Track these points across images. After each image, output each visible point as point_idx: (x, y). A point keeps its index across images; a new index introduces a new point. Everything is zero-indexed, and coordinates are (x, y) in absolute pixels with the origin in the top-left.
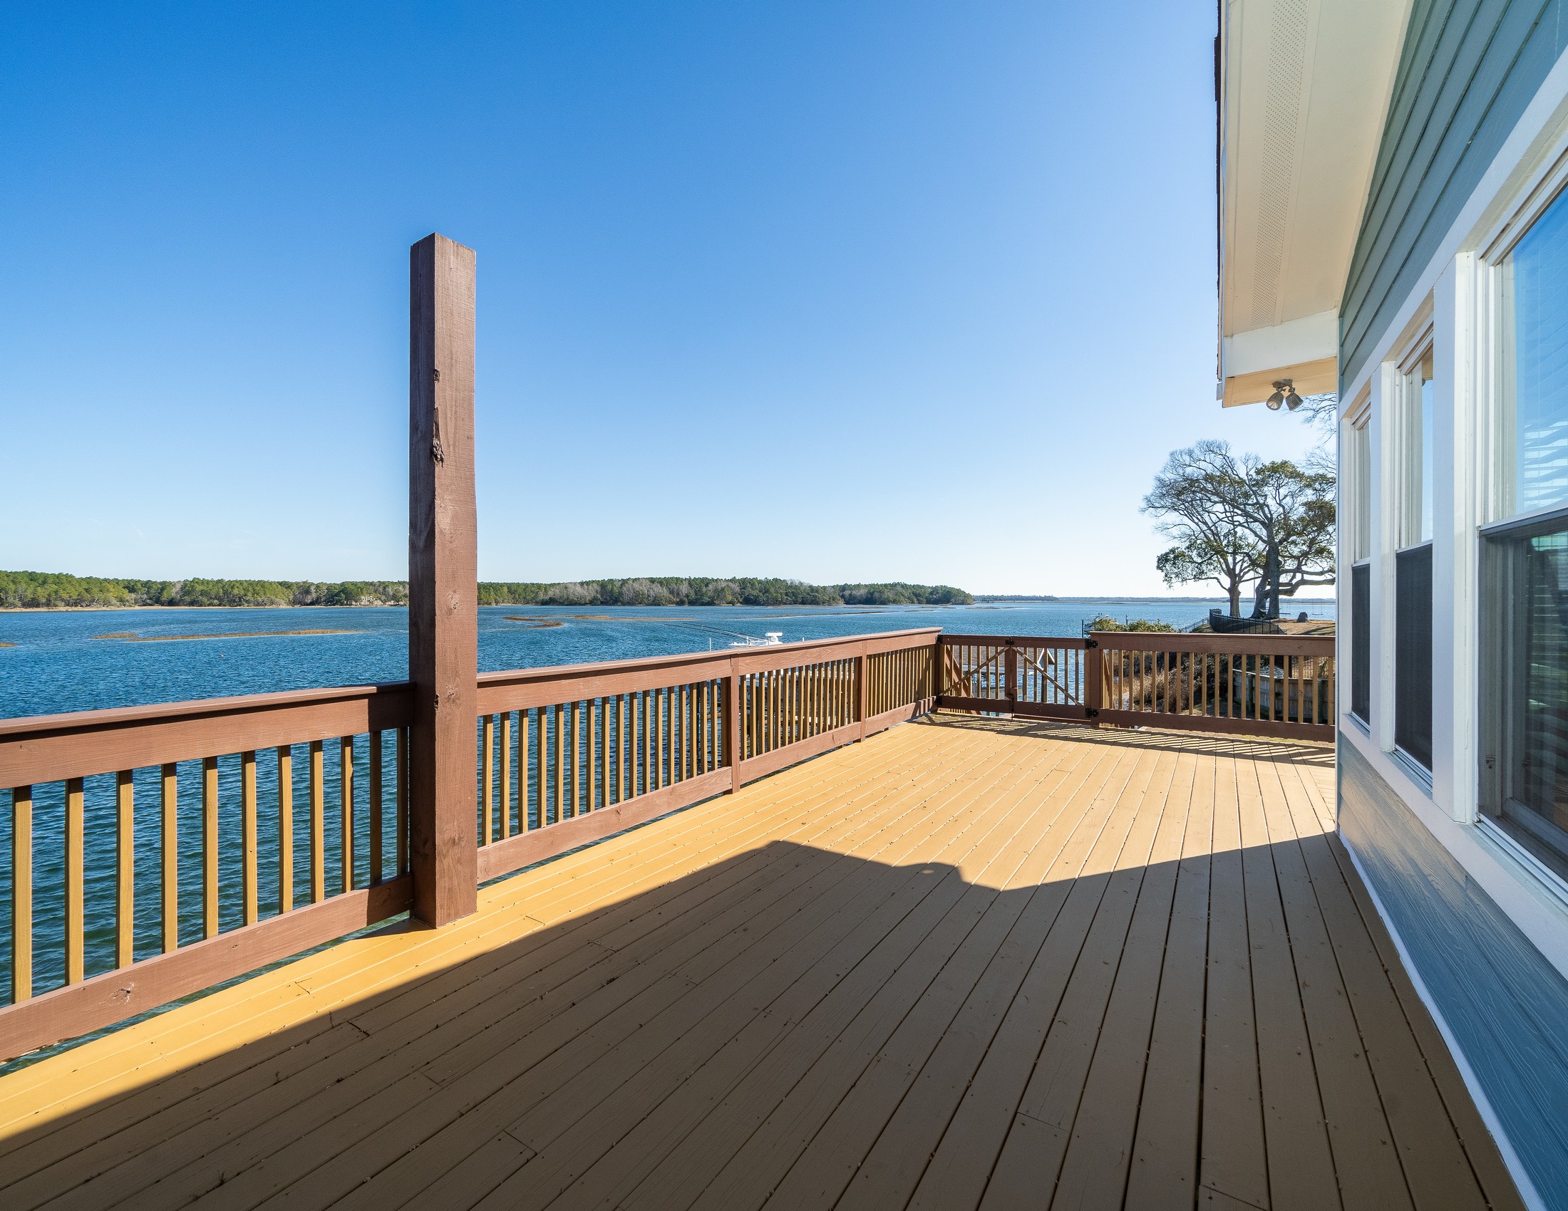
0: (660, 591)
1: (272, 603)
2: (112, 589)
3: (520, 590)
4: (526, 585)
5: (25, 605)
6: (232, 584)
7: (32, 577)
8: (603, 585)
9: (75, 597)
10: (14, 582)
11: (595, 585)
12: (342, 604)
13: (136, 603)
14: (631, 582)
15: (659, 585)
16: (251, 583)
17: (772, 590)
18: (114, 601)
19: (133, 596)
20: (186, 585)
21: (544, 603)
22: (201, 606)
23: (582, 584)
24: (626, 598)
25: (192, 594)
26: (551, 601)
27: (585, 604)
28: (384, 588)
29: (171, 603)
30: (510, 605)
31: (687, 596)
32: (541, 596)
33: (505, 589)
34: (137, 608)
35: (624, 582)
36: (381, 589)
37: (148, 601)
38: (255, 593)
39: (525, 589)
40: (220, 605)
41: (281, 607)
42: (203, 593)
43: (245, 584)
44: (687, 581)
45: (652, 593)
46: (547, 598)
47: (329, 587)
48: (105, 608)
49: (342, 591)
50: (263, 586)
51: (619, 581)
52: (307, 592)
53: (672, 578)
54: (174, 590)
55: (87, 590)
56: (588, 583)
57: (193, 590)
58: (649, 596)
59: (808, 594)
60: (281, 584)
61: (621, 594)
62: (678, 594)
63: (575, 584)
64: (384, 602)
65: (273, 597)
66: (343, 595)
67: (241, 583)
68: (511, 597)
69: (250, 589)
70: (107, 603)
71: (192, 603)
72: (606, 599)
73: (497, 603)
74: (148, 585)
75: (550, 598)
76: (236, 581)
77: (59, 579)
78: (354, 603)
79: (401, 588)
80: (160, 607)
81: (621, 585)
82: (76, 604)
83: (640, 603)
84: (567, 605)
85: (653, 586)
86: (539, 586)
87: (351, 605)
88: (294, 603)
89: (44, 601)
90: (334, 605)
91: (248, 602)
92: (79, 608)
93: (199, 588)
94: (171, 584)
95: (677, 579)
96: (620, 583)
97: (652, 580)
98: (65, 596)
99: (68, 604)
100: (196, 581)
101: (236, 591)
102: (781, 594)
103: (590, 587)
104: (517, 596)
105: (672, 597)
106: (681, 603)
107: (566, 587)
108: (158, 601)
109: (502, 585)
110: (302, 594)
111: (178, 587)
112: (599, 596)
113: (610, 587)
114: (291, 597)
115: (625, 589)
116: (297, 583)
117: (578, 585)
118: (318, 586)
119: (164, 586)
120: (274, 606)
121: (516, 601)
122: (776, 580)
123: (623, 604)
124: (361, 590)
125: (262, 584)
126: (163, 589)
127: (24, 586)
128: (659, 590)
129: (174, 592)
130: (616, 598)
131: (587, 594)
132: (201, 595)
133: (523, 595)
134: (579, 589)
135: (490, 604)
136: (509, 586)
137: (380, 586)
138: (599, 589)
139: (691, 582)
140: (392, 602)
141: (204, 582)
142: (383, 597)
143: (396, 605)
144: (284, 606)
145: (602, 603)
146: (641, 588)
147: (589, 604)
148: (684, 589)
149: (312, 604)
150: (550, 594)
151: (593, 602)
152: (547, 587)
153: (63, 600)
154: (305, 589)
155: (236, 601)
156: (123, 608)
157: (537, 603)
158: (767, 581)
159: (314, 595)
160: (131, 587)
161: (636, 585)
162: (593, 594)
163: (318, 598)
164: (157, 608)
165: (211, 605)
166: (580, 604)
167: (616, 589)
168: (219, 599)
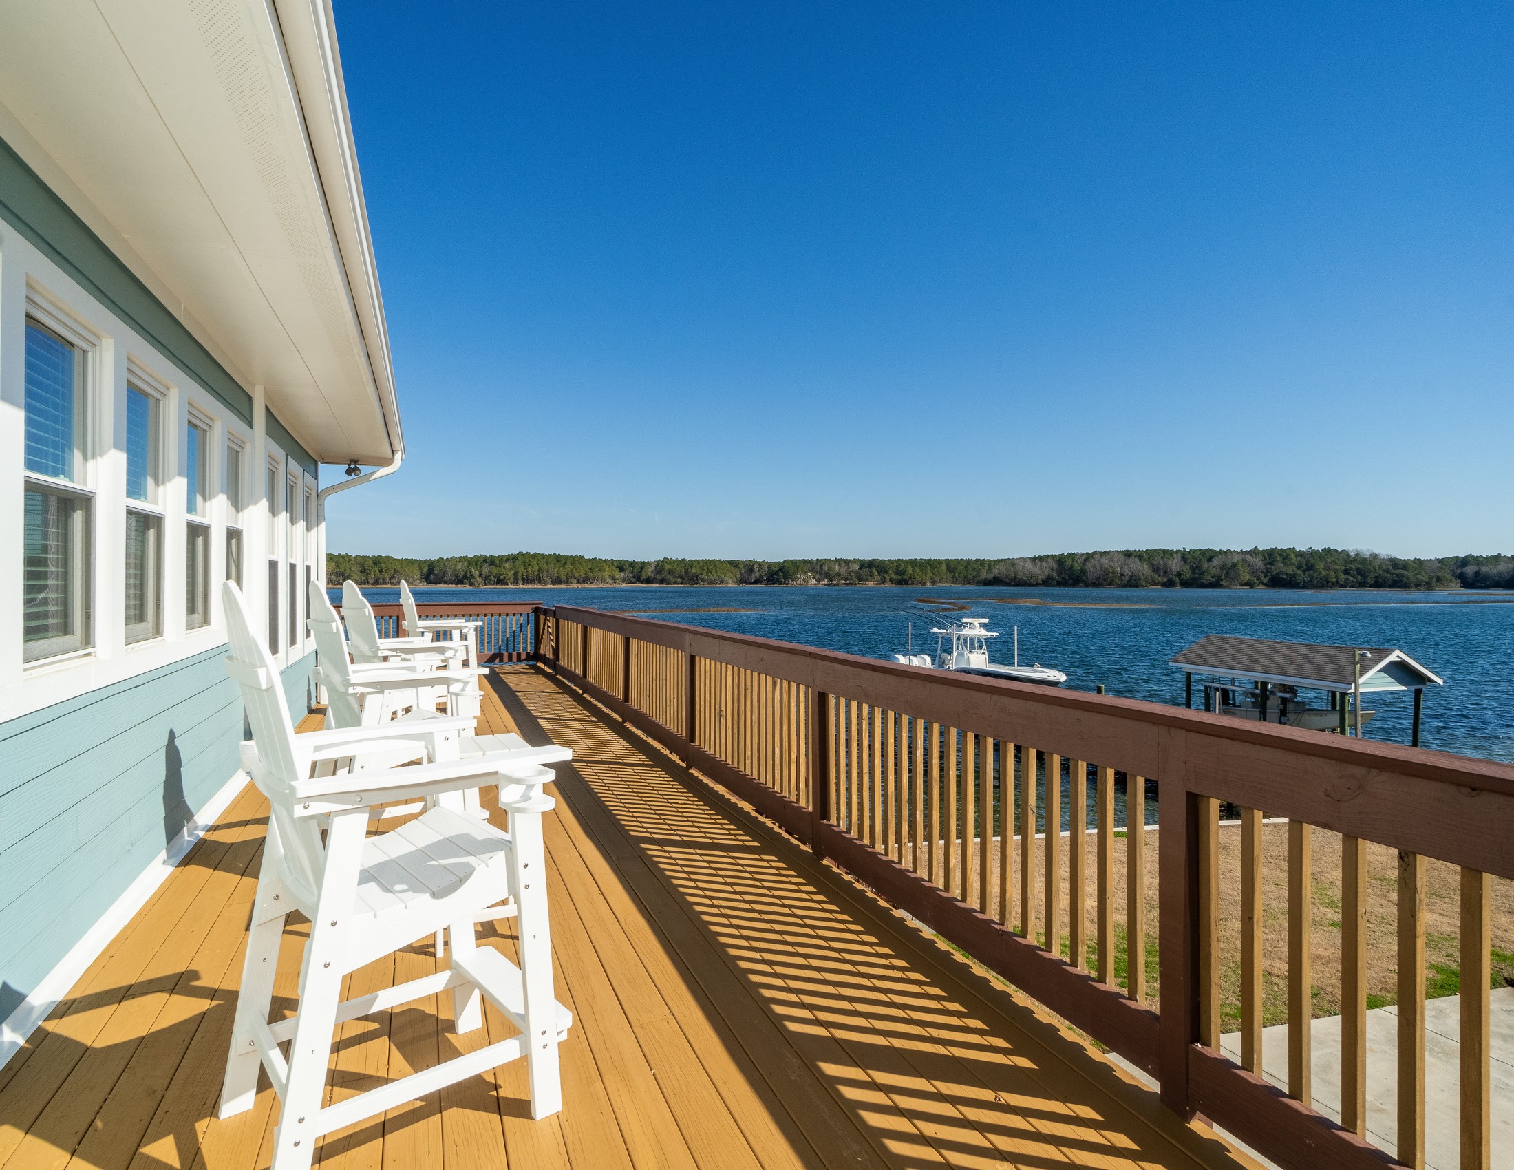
0: (1139, 567)
1: (722, 582)
2: (607, 569)
3: (960, 568)
4: (968, 562)
5: (554, 582)
6: (692, 563)
7: (558, 558)
8: (1060, 560)
9: (583, 576)
10: (547, 563)
11: (1050, 560)
12: (780, 583)
13: (623, 581)
14: (1098, 556)
15: (1137, 560)
16: (706, 562)
17: (1320, 566)
18: (608, 580)
19: (622, 574)
20: (658, 565)
21: (987, 583)
22: (668, 584)
23: (1035, 559)
24: (1091, 577)
25: (664, 572)
26: (996, 581)
27: (1037, 585)
28: (821, 566)
29: (648, 581)
30: (947, 585)
31: (1179, 575)
32: (984, 575)
33: (944, 567)
34: (624, 585)
35: (1089, 556)
36: (818, 567)
37: (632, 579)
38: (709, 572)
39: (966, 567)
40: (682, 584)
41: (729, 585)
42: (671, 572)
43: (701, 563)
44: (1179, 555)
45: (1127, 571)
46: (990, 577)
47: (770, 565)
48: (602, 586)
49: (781, 570)
50: (715, 565)
51: (1083, 554)
52: (751, 570)
53: (1156, 551)
54: (650, 569)
55: (590, 569)
56: (1041, 559)
57: (663, 569)
58: (1122, 575)
59: (1388, 572)
60: (730, 562)
61: (1083, 572)
62: (1166, 572)
63: (1024, 560)
64: (818, 581)
65: (722, 576)
66: (781, 574)
67: (697, 561)
68: (950, 575)
69: (705, 568)
70: (603, 581)
71: (662, 582)
72: (1064, 578)
73: (933, 582)
74: (632, 564)
75: (994, 578)
76: (695, 561)
77: (577, 560)
78: (791, 582)
79: (837, 568)
80: (640, 585)
81: (1085, 560)
82: (584, 582)
83: (1110, 584)
84: (1014, 586)
85: (1129, 561)
86: (981, 562)
87: (788, 584)
88: (741, 581)
89: (564, 579)
90: (773, 584)
91: (703, 580)
92: (585, 586)
93: (667, 567)
94: (648, 563)
95: (1165, 551)
96: (1083, 558)
97: (1128, 554)
98: (577, 575)
99: (578, 582)
100: (666, 560)
101: (694, 570)
102: (1336, 571)
103: (1044, 564)
104: (957, 575)
105: (1156, 576)
106: (1169, 584)
107: (1012, 563)
108: (639, 579)
109: (939, 562)
110: (749, 572)
111: (654, 566)
112: (1055, 575)
113: (1069, 563)
114: (738, 576)
115: (1089, 565)
116: (743, 562)
117: (1029, 561)
118: (760, 564)
119: (643, 565)
120: (724, 585)
121: (955, 581)
122: (1328, 551)
123: (1087, 585)
124: (798, 568)
125: (714, 562)
126: (642, 568)
127: (553, 566)
128: (1135, 566)
129: (649, 571)
130: (1077, 577)
131: (1039, 572)
132: (669, 574)
133: (964, 572)
134: (1029, 565)
135: (924, 584)
137: (817, 563)
138: (1055, 565)
139: (1184, 556)
140: (825, 582)
141: (671, 562)
142: (817, 576)
143: (830, 584)
144: (731, 585)
145: (1059, 584)
146: (1112, 564)
147: (1042, 584)
148: (1175, 565)
149: (756, 582)
150: (995, 572)
151: (1047, 582)
152: (991, 564)
153: (575, 578)
154: (749, 567)
155: (694, 579)
156: (614, 585)
157: (979, 583)
158: (1312, 553)
159: (757, 574)
160: (621, 566)
161: (1104, 561)
162: (1047, 572)
163: (761, 577)
164: (638, 585)
165: (675, 583)
166: (1031, 585)
167: (1076, 566)
168: (681, 577)
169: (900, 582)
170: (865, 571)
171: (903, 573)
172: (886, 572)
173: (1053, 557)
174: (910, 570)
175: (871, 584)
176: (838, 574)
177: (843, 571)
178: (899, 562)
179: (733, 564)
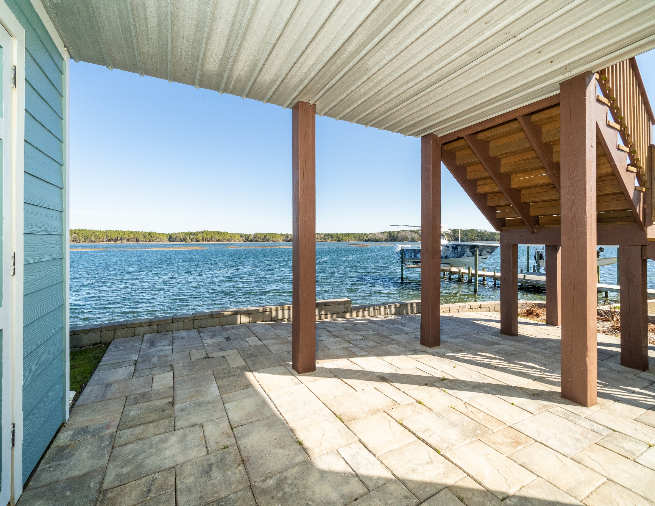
1: (278, 241)
2: (236, 236)
3: (357, 236)
4: (360, 234)
5: (217, 241)
6: (267, 235)
7: (219, 233)
8: (390, 233)
9: (228, 239)
10: (214, 234)
13: (242, 241)
14: (402, 232)
16: (272, 234)
17: (470, 234)
18: (237, 240)
19: (242, 238)
20: (255, 235)
21: (366, 241)
22: (258, 242)
23: (381, 233)
24: (399, 239)
25: (257, 238)
26: (369, 240)
27: (383, 241)
29: (251, 241)
30: (353, 241)
32: (365, 238)
33: (352, 236)
34: (243, 242)
37: (245, 240)
38: (273, 237)
39: (359, 236)
40: (263, 241)
42: (259, 238)
45: (411, 236)
46: (367, 239)
48: (235, 242)
51: (397, 231)
52: (288, 237)
55: (230, 236)
56: (383, 233)
59: (490, 236)
60: (280, 234)
61: (397, 237)
65: (278, 239)
67: (269, 234)
68: (354, 238)
69: (271, 236)
71: (256, 241)
73: (349, 241)
74: (245, 235)
77: (225, 233)
81: (398, 233)
82: (228, 241)
83: (406, 241)
84: (375, 242)
86: (365, 234)
88: (284, 241)
89: (221, 240)
91: (271, 240)
93: (258, 236)
94: (252, 235)
97: (411, 231)
98: (226, 238)
99: (226, 241)
100: (257, 234)
101: (268, 237)
102: (474, 236)
103: (385, 234)
104: (356, 238)
107: (375, 234)
108: (248, 240)
109: (351, 234)
111: (253, 236)
112: (388, 238)
113: (393, 234)
115: (399, 235)
116: (285, 234)
119: (249, 235)
121: (356, 240)
122: (472, 230)
123: (398, 241)
125: (275, 234)
126: (249, 236)
127: (217, 235)
129: (252, 237)
130: (395, 239)
131: (383, 237)
133: (359, 238)
134: (380, 235)
136: (353, 234)
138: (388, 235)
141: (259, 234)
144: (281, 242)
145: (389, 241)
146: (406, 234)
149: (289, 241)
150: (369, 237)
151: (386, 240)
152: (367, 235)
155: (268, 240)
156: (239, 242)
157: (364, 241)
158: (467, 231)
159: (289, 238)
160: (241, 235)
161: (404, 233)
162: (386, 237)
163: (291, 239)
164: (248, 242)
165: (261, 241)
166: (381, 241)
167: (395, 235)
168: (263, 239)
169: (338, 241)
170: (326, 237)
171: (339, 238)
172: (334, 237)
173: (388, 232)
174: (341, 237)
175: (328, 241)
176: (318, 238)
177: (319, 237)
178: (337, 234)
179: (281, 235)
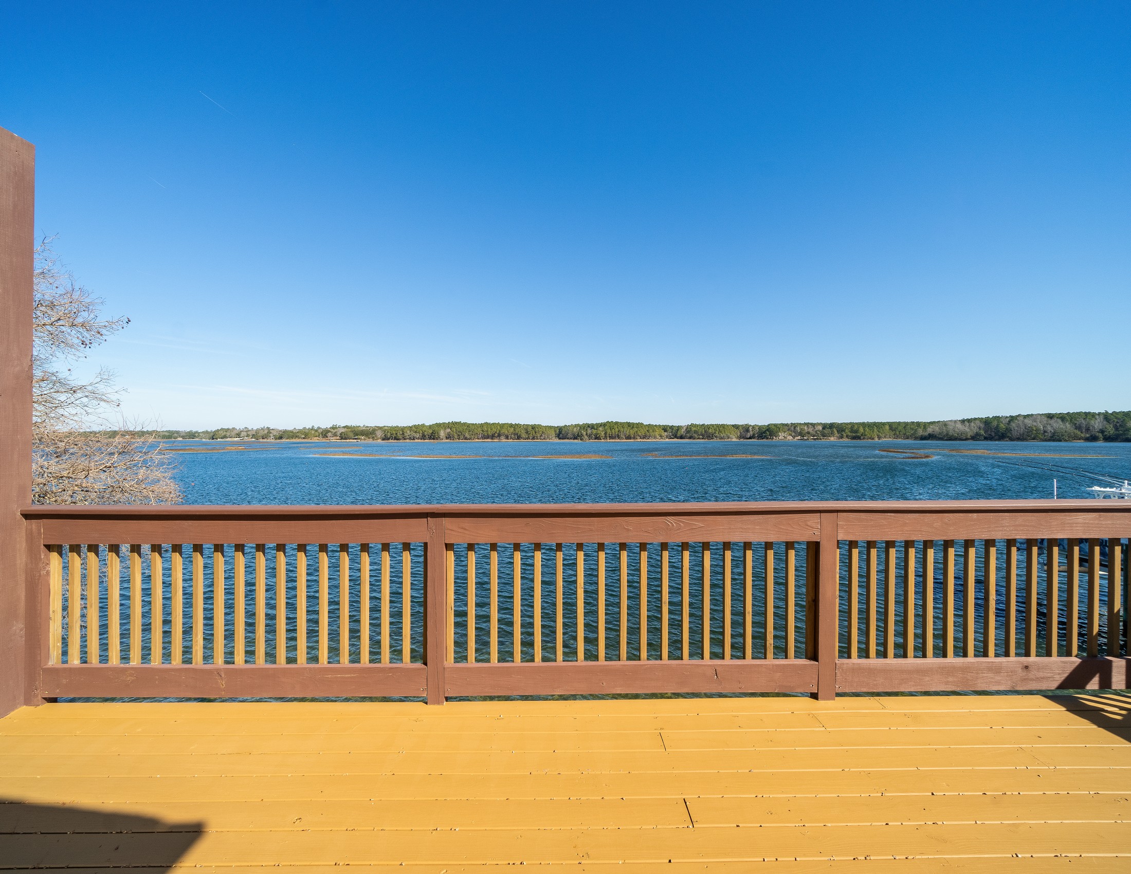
0: (1062, 426)
1: (729, 438)
2: (657, 430)
3: (901, 428)
4: (906, 424)
5: (627, 438)
6: (709, 427)
7: (629, 424)
8: (987, 422)
9: (643, 434)
10: (623, 428)
11: (978, 422)
12: (767, 439)
13: (667, 437)
14: (1022, 418)
15: (1059, 421)
16: (718, 426)
18: (658, 436)
19: (666, 433)
20: (688, 427)
21: (923, 438)
22: (694, 439)
23: (963, 421)
24: (1015, 434)
25: (691, 432)
26: (931, 437)
27: (966, 439)
28: (795, 428)
29: (682, 437)
30: (890, 439)
31: (1102, 431)
32: (920, 432)
33: (887, 427)
34: (667, 440)
35: (1012, 419)
36: (792, 428)
37: (672, 436)
38: (720, 431)
39: (905, 427)
40: (702, 439)
41: (733, 440)
42: (695, 432)
43: (715, 426)
44: (1102, 417)
45: (1049, 428)
46: (926, 434)
47: (760, 427)
48: (654, 440)
49: (767, 430)
50: (723, 428)
51: (1007, 417)
52: (748, 431)
53: (1079, 414)
54: (683, 431)
55: (647, 431)
56: (969, 421)
57: (691, 430)
58: (1045, 432)
60: (733, 426)
61: (1008, 430)
62: (1088, 430)
63: (955, 422)
64: (794, 437)
65: (729, 434)
66: (768, 432)
67: (713, 425)
68: (892, 433)
69: (717, 429)
70: (655, 438)
71: (690, 438)
72: (990, 435)
73: (879, 438)
74: (672, 427)
75: (929, 434)
76: (711, 425)
77: (639, 425)
78: (774, 438)
79: (806, 428)
80: (677, 440)
81: (1009, 421)
82: (644, 438)
83: (1034, 439)
84: (946, 440)
85: (1052, 422)
86: (918, 424)
87: (773, 439)
88: (740, 437)
89: (632, 436)
90: (762, 439)
91: (716, 437)
92: (645, 440)
93: (693, 429)
94: (682, 427)
95: (1086, 414)
96: (1008, 420)
97: (1050, 416)
98: (640, 434)
99: (641, 438)
100: (692, 425)
101: (710, 431)
103: (972, 424)
104: (898, 433)
105: (1079, 433)
106: (1093, 438)
107: (945, 424)
108: (676, 437)
109: (884, 424)
110: (745, 432)
111: (685, 428)
112: (982, 432)
114: (739, 434)
115: (1013, 425)
116: (742, 425)
117: (959, 422)
118: (753, 427)
119: (679, 428)
120: (729, 440)
121: (896, 437)
123: (1011, 439)
124: (779, 429)
125: (723, 426)
126: (678, 430)
127: (626, 428)
128: (1058, 425)
129: (682, 432)
130: (1002, 434)
131: (968, 430)
133: (904, 431)
134: (959, 426)
135: (873, 439)
136: (891, 425)
137: (791, 426)
138: (982, 426)
139: (1106, 417)
140: (799, 438)
141: (696, 426)
142: (793, 434)
143: (802, 439)
144: (734, 440)
145: (986, 439)
146: (1035, 424)
147: (971, 439)
148: (1097, 424)
149: (750, 438)
150: (930, 430)
151: (975, 437)
152: (925, 425)
153: (639, 436)
154: (746, 428)
155: (710, 436)
156: (661, 440)
157: (916, 438)
159: (751, 433)
160: (665, 428)
161: (1028, 422)
162: (975, 430)
163: (754, 435)
164: (676, 440)
165: (699, 438)
166: (961, 440)
167: (1002, 425)
168: (703, 435)
169: (854, 438)
170: (826, 431)
171: (856, 431)
172: (844, 431)
173: (981, 419)
174: (861, 430)
175: (832, 439)
176: (808, 433)
177: (811, 430)
178: (852, 424)
179: (736, 427)
